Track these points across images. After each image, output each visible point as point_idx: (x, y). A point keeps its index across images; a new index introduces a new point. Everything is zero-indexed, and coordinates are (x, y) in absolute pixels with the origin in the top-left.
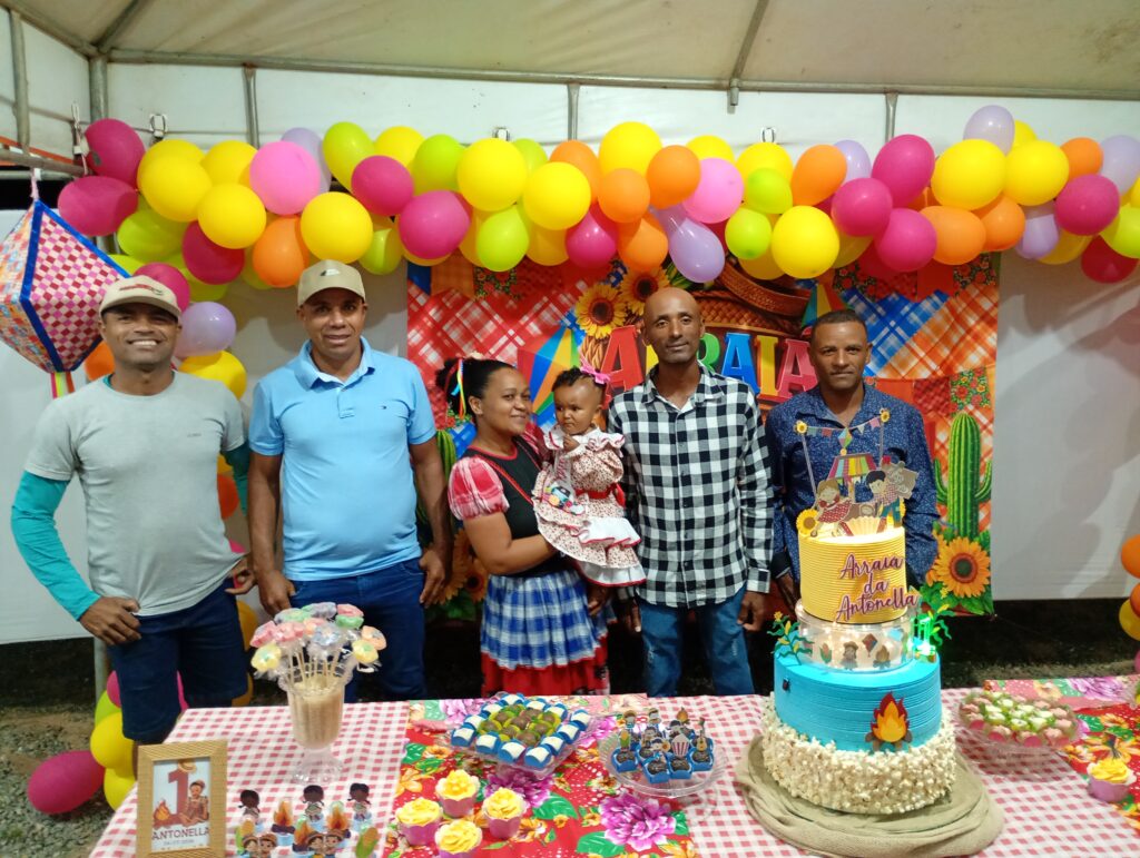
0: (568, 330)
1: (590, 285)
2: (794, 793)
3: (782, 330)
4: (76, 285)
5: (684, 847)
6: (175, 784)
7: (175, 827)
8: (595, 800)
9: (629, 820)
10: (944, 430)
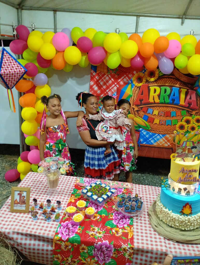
0: (130, 84)
1: (137, 72)
2: (161, 219)
3: (188, 87)
4: (11, 69)
5: (131, 228)
6: (19, 196)
7: (19, 205)
8: (113, 211)
9: (119, 218)
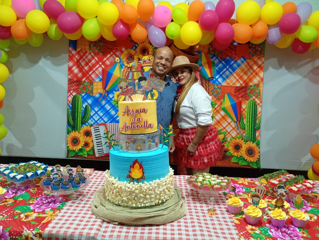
0: (119, 64)
1: (126, 49)
5: (54, 212)
8: (40, 196)
9: (45, 203)
10: (245, 104)
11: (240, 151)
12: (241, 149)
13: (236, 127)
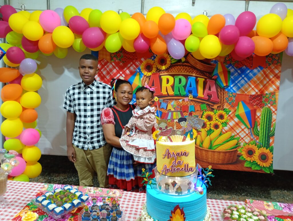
0: (138, 73)
1: (145, 59)
3: (206, 76)
10: (259, 112)
11: (253, 156)
12: (254, 154)
13: (250, 133)
